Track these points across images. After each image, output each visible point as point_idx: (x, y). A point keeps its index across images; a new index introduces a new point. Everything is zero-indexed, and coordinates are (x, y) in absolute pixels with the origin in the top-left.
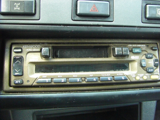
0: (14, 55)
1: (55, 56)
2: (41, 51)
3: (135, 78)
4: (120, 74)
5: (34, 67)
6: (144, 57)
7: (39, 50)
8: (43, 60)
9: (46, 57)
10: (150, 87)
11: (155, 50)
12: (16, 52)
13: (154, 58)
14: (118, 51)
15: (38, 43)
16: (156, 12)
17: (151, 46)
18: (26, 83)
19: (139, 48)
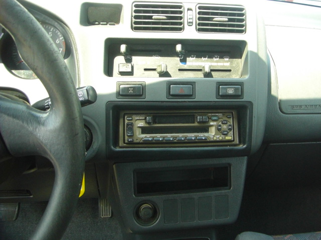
0: (126, 121)
1: (155, 122)
2: (145, 119)
3: (213, 138)
4: (202, 135)
5: (140, 130)
6: (220, 123)
7: (144, 118)
8: (147, 125)
9: (149, 123)
10: (226, 146)
11: (230, 118)
12: (128, 120)
13: (229, 123)
14: (200, 119)
15: (143, 114)
16: (227, 91)
17: (227, 114)
18: (135, 141)
19: (216, 116)
